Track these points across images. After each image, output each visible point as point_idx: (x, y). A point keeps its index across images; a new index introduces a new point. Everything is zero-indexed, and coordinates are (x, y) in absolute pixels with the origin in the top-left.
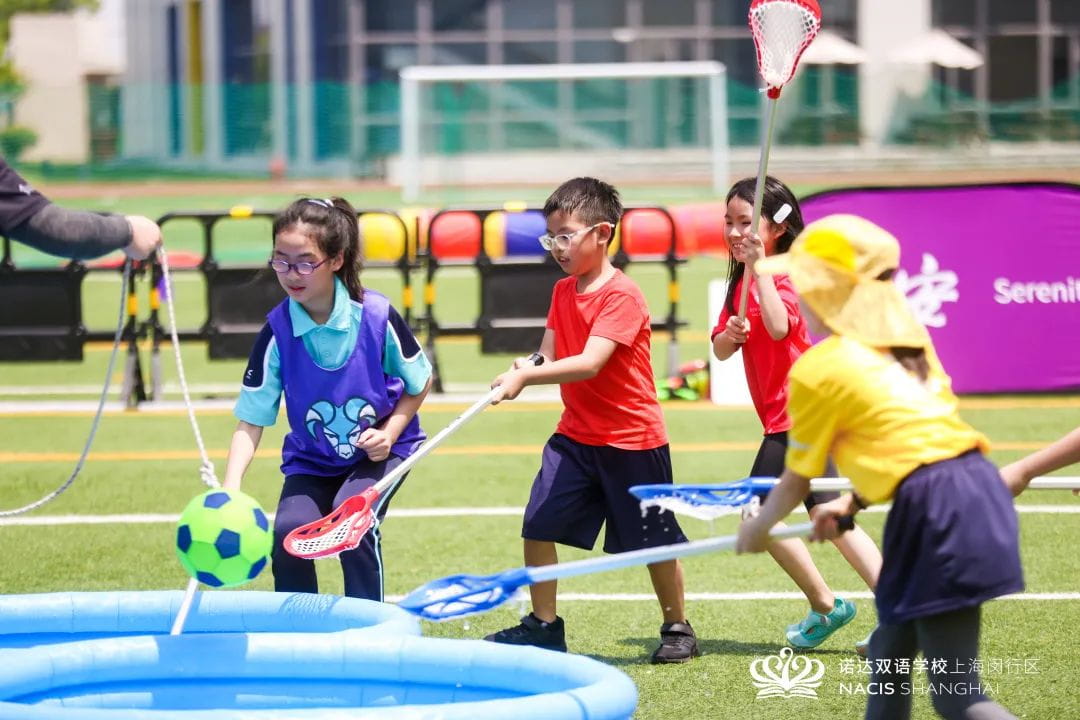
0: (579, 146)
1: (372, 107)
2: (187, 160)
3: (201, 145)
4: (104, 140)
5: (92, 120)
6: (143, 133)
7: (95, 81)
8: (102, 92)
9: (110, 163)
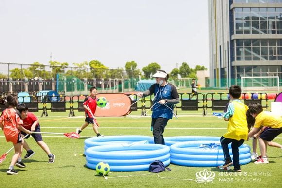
0: (262, 86)
1: (238, 82)
2: (216, 88)
3: (218, 86)
4: (207, 85)
5: (206, 83)
6: (212, 84)
7: (206, 78)
8: (207, 79)
9: (208, 88)
